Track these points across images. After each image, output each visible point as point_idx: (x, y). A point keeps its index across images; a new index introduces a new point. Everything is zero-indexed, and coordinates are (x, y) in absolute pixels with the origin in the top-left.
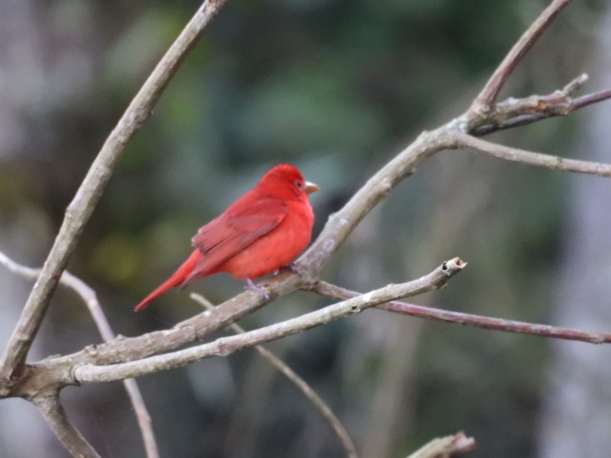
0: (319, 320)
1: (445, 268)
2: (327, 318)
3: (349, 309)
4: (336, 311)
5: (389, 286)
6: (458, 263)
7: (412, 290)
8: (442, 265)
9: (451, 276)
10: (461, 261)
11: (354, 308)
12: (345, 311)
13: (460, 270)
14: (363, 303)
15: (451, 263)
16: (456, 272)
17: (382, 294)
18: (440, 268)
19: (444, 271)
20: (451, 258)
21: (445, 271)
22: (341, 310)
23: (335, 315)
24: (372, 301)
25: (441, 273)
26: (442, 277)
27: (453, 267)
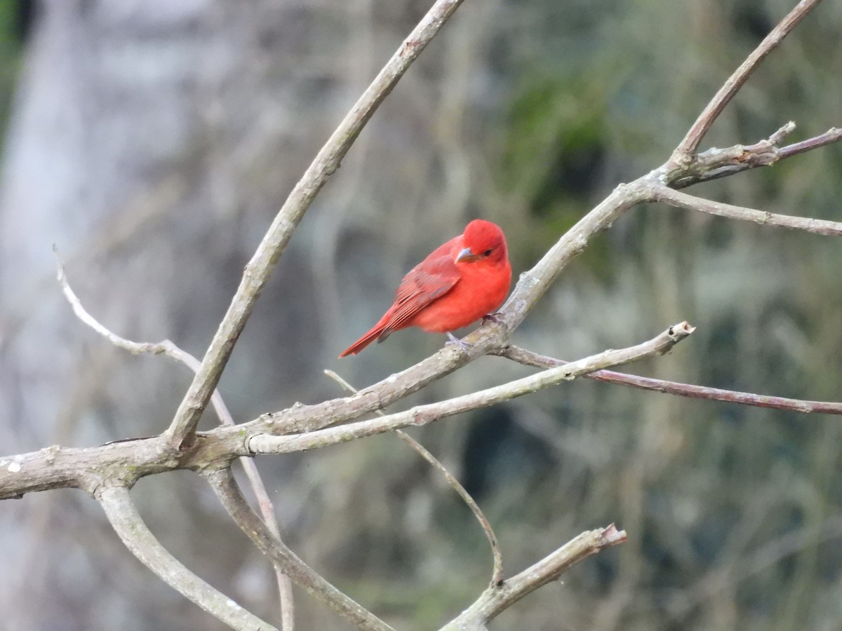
0: (528, 388)
1: (671, 333)
2: (537, 386)
3: (562, 376)
4: (547, 379)
5: (607, 352)
6: (686, 328)
7: (633, 357)
8: (668, 330)
9: (678, 341)
10: (689, 326)
11: (567, 375)
12: (558, 378)
13: (687, 335)
14: (577, 370)
15: (678, 328)
16: (682, 337)
17: (599, 361)
18: (666, 333)
19: (670, 336)
20: (678, 322)
21: (672, 337)
22: (552, 377)
23: (547, 382)
24: (588, 368)
25: (667, 338)
26: (668, 343)
27: (680, 332)
